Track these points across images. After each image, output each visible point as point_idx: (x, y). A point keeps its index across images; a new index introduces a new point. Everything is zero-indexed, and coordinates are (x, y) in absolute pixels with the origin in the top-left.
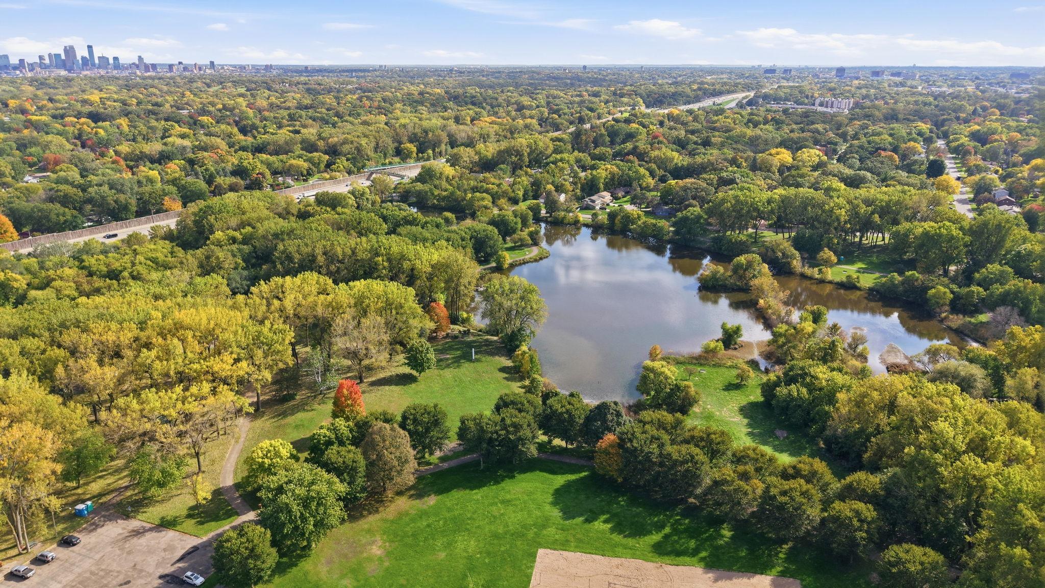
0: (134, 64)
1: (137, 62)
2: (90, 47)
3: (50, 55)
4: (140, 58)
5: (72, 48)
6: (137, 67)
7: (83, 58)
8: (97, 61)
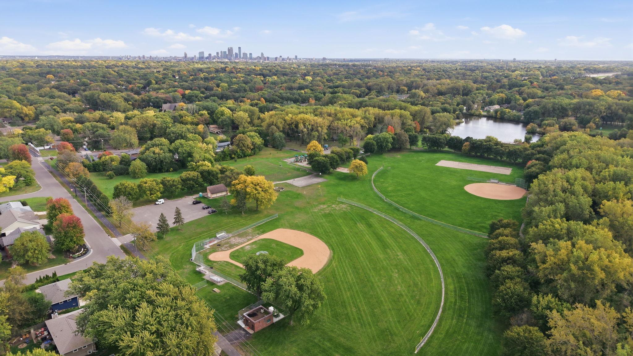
0: (258, 57)
1: (260, 56)
2: (240, 48)
3: (221, 52)
4: (262, 54)
5: (232, 48)
6: (260, 58)
7: (236, 54)
8: (242, 56)
